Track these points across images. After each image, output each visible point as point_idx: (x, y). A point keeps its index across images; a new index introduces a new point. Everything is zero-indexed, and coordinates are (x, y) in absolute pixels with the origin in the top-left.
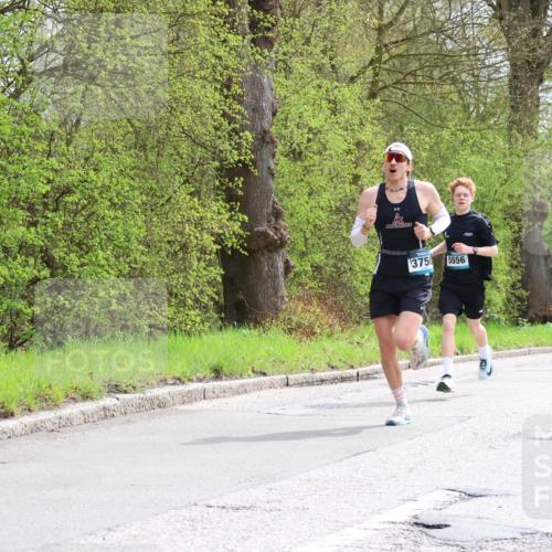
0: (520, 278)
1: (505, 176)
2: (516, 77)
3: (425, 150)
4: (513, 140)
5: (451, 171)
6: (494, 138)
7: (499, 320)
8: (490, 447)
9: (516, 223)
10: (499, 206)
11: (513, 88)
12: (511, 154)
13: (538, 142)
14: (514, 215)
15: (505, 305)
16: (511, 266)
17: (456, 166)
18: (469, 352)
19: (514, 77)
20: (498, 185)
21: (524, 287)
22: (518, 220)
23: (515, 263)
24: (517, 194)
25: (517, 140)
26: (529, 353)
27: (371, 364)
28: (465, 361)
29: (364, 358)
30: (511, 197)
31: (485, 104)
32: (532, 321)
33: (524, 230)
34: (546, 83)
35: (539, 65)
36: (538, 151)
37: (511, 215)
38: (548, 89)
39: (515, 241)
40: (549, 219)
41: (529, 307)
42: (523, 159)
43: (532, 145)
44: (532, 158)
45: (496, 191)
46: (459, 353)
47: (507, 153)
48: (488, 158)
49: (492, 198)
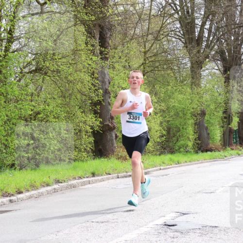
0: (197, 136)
1: (191, 101)
2: (193, 67)
3: (163, 94)
5: (172, 100)
6: (186, 88)
7: (191, 151)
8: (190, 196)
9: (195, 118)
10: (189, 112)
11: (192, 71)
12: (193, 94)
13: (202, 89)
15: (193, 146)
16: (194, 132)
17: (173, 98)
18: (181, 163)
19: (192, 67)
20: (188, 104)
21: (199, 140)
22: (196, 116)
23: (196, 131)
24: (195, 107)
25: (194, 89)
26: (202, 163)
28: (179, 166)
30: (193, 108)
31: (182, 77)
32: (202, 152)
33: (198, 120)
34: (203, 69)
35: (200, 63)
36: (202, 92)
37: (194, 115)
38: (204, 70)
39: (195, 124)
40: (207, 116)
41: (201, 146)
42: (197, 95)
43: (200, 90)
44: (200, 95)
45: (188, 107)
46: (177, 164)
47: (191, 93)
48: (184, 95)
49: (187, 109)
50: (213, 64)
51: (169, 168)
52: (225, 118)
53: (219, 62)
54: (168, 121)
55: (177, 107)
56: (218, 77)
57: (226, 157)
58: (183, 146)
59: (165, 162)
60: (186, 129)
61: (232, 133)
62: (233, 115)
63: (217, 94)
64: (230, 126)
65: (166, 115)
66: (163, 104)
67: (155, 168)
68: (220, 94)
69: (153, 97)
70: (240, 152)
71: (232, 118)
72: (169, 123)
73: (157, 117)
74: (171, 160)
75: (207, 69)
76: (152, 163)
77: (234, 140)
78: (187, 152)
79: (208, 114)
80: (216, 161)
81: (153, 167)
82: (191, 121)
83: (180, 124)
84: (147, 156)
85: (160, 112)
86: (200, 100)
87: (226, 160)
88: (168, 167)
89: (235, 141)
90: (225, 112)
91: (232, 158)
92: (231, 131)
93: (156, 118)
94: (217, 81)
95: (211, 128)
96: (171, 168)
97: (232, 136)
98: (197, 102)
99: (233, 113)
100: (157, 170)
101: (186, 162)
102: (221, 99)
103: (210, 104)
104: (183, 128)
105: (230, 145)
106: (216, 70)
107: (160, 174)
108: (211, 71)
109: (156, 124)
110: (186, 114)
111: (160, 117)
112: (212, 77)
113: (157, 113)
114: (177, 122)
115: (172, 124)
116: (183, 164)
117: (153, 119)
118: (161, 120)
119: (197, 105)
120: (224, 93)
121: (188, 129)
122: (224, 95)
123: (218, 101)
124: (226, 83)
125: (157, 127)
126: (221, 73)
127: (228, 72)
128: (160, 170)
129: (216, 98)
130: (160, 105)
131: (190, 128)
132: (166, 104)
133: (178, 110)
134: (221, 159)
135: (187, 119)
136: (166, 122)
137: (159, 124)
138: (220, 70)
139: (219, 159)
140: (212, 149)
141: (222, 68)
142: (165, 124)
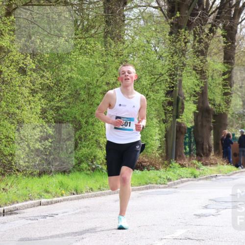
1: (103, 70)
4: (108, 45)
5: (66, 66)
6: (95, 44)
7: (102, 169)
10: (100, 90)
11: (107, 9)
12: (107, 54)
13: (125, 46)
17: (69, 63)
18: (82, 192)
20: (98, 76)
24: (112, 82)
25: (110, 45)
27: (13, 203)
28: (78, 198)
29: (8, 199)
30: (108, 84)
31: (88, 20)
34: (129, 5)
36: (125, 52)
38: (131, 9)
42: (116, 58)
43: (121, 48)
44: (121, 57)
45: (97, 80)
46: (75, 193)
47: (104, 54)
48: (91, 57)
49: (95, 85)
51: (56, 202)
52: (170, 104)
54: (58, 109)
55: (75, 81)
56: (159, 23)
57: (169, 180)
58: (87, 159)
59: (50, 190)
60: (93, 125)
61: (182, 133)
62: (184, 98)
63: (155, 57)
64: (179, 120)
65: (55, 96)
66: (48, 74)
67: (29, 202)
68: (160, 57)
69: (29, 58)
70: (197, 172)
71: (183, 104)
72: (60, 112)
73: (36, 99)
74: (62, 185)
75: (137, 6)
76: (25, 192)
77: (187, 147)
78: (93, 170)
80: (150, 188)
81: (26, 201)
83: (82, 115)
84: (13, 178)
85: (42, 89)
87: (169, 186)
88: (55, 199)
89: (188, 149)
90: (169, 93)
91: (182, 182)
92: (180, 129)
93: (34, 102)
94: (156, 30)
96: (61, 201)
97: (182, 140)
98: (115, 71)
99: (186, 95)
100: (34, 206)
101: (92, 189)
102: (162, 66)
103: (141, 77)
104: (87, 122)
105: (178, 157)
106: (154, 9)
107: (39, 215)
108: (144, 10)
109: (33, 113)
110: (93, 95)
111: (42, 101)
112: (146, 22)
113: (36, 92)
114: (76, 111)
115: (66, 115)
116: (86, 194)
117: (28, 103)
118: (43, 106)
119: (116, 78)
120: (168, 56)
121: (96, 124)
122: (168, 58)
123: (156, 71)
124: (173, 35)
125: (35, 119)
126: (163, 15)
127: (178, 13)
128: (40, 205)
129: (152, 64)
130: (42, 76)
131: (102, 122)
132: (53, 73)
133: (78, 87)
134: (160, 184)
135: (96, 105)
136: (53, 110)
137: (40, 114)
138: (161, 8)
139: (157, 184)
140: (143, 164)
141: (165, 6)
142: (52, 114)
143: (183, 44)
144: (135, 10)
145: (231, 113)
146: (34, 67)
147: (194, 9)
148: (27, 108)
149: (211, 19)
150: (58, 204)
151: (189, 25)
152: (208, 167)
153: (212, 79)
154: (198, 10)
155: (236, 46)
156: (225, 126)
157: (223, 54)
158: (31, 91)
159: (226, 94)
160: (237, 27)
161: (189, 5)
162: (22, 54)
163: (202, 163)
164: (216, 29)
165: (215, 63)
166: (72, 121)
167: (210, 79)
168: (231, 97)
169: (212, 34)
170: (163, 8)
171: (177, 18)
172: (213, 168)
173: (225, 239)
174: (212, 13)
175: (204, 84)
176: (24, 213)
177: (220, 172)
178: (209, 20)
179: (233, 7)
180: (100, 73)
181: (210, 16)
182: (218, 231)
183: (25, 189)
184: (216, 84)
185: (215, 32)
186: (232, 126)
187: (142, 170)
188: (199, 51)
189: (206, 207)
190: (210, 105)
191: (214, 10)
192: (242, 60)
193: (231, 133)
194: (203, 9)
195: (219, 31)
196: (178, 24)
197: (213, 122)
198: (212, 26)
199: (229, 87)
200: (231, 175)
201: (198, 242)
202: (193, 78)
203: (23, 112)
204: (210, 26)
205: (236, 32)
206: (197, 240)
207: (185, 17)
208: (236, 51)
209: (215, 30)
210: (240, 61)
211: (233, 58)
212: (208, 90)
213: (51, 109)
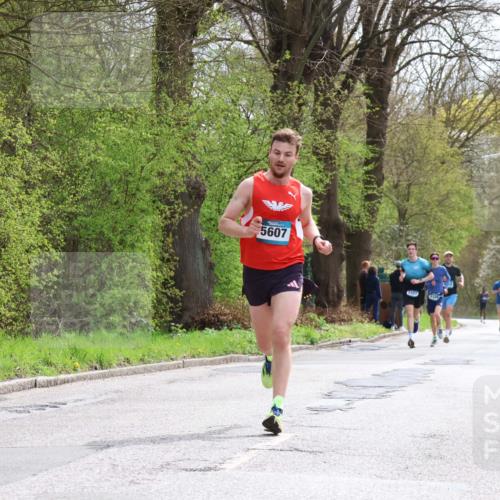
0: (172, 274)
1: (153, 149)
2: (164, 28)
3: (53, 116)
4: (162, 106)
5: (87, 142)
8: (132, 482)
9: (167, 207)
10: (146, 186)
11: (161, 42)
12: (160, 122)
13: (192, 109)
14: (164, 196)
15: (154, 307)
16: (162, 259)
17: (92, 136)
18: (110, 366)
19: (161, 28)
20: (144, 160)
21: (178, 286)
22: (169, 203)
23: (166, 255)
24: (167, 171)
25: (166, 106)
26: (184, 365)
28: (104, 376)
30: (161, 174)
32: (188, 327)
33: (177, 216)
34: (201, 36)
35: (191, 14)
37: (161, 197)
38: (205, 43)
39: (167, 229)
40: (207, 202)
41: (183, 310)
42: (175, 129)
43: (185, 111)
44: (185, 128)
45: (143, 168)
46: (98, 367)
47: (156, 121)
48: (131, 127)
49: (138, 176)
50: (235, 23)
51: (64, 382)
53: (257, 17)
54: (71, 217)
55: (103, 168)
56: (254, 69)
59: (54, 359)
60: (133, 246)
63: (245, 130)
65: (65, 194)
66: (54, 155)
67: (16, 382)
68: (255, 130)
69: (20, 125)
70: (316, 334)
72: (76, 223)
73: (32, 199)
74: (75, 352)
75: (216, 39)
76: (8, 362)
79: (214, 195)
80: (232, 360)
81: (10, 378)
82: (152, 220)
83: (114, 230)
85: (43, 182)
86: (184, 148)
88: (63, 376)
93: (29, 204)
94: (248, 81)
95: (222, 245)
96: (73, 381)
98: (174, 152)
100: (23, 388)
101: (128, 361)
102: (258, 146)
103: (221, 164)
104: (122, 242)
106: (246, 46)
107: (32, 403)
108: (229, 46)
109: (26, 224)
110: (134, 195)
111: (43, 201)
112: (232, 68)
113: (33, 187)
114: (103, 221)
115: (86, 228)
116: (118, 369)
117: (17, 205)
118: (45, 211)
119: (175, 165)
120: (268, 127)
121: (140, 245)
122: (268, 132)
123: (248, 155)
124: (279, 92)
125: (30, 233)
126: (260, 55)
127: (288, 52)
128: (36, 386)
129: (241, 141)
130: (45, 158)
131: (149, 243)
132: (64, 152)
133: (107, 179)
134: (250, 353)
135: (138, 212)
136: (62, 219)
137: (39, 226)
138: (257, 43)
139: (244, 354)
140: (222, 318)
141: (265, 39)
142: (61, 226)
143: (296, 108)
144: (210, 45)
145: (377, 230)
146: (30, 142)
147: (316, 46)
148: (15, 213)
149: (345, 65)
150: (67, 385)
151: (308, 75)
152: (336, 326)
153: (346, 171)
154: (322, 49)
155: (388, 115)
156: (367, 254)
157: (366, 126)
158: (23, 184)
159: (369, 198)
160: (390, 80)
161: (307, 39)
162: (8, 118)
163: (326, 319)
164: (354, 82)
165: (352, 144)
166: (97, 240)
167: (342, 170)
168: (379, 202)
169: (346, 91)
170: (262, 43)
171: (286, 61)
172: (345, 327)
173: (360, 451)
174: (347, 56)
175: (331, 180)
176: (6, 399)
177: (356, 335)
178: (342, 66)
179: (383, 46)
180: (149, 153)
181: (344, 59)
182: (348, 437)
183: (8, 357)
184: (353, 179)
185: (353, 87)
186: (380, 255)
187: (219, 329)
188: (323, 121)
189: (329, 395)
190: (341, 217)
191: (351, 49)
192: (399, 139)
193: (376, 267)
194: (332, 48)
195: (360, 87)
196: (286, 72)
197: (347, 247)
198: (347, 78)
199: (375, 186)
200: (376, 340)
201: (311, 456)
202: (311, 167)
203: (9, 221)
204: (342, 77)
205: (389, 89)
206: (310, 452)
207: (299, 60)
208: (389, 123)
209: (352, 84)
210: (395, 141)
211: (384, 135)
212: (339, 190)
213: (59, 217)
